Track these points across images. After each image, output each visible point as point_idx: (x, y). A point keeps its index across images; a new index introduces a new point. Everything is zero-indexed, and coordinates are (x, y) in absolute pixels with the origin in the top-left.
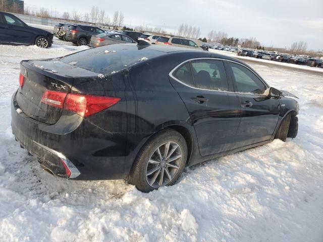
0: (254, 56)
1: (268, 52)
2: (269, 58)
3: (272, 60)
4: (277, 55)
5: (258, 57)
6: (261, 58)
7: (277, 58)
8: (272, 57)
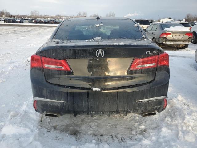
0: (18, 22)
1: (27, 18)
2: (28, 22)
3: (30, 23)
4: (33, 20)
5: (20, 22)
6: (23, 22)
7: (33, 21)
8: (29, 21)
